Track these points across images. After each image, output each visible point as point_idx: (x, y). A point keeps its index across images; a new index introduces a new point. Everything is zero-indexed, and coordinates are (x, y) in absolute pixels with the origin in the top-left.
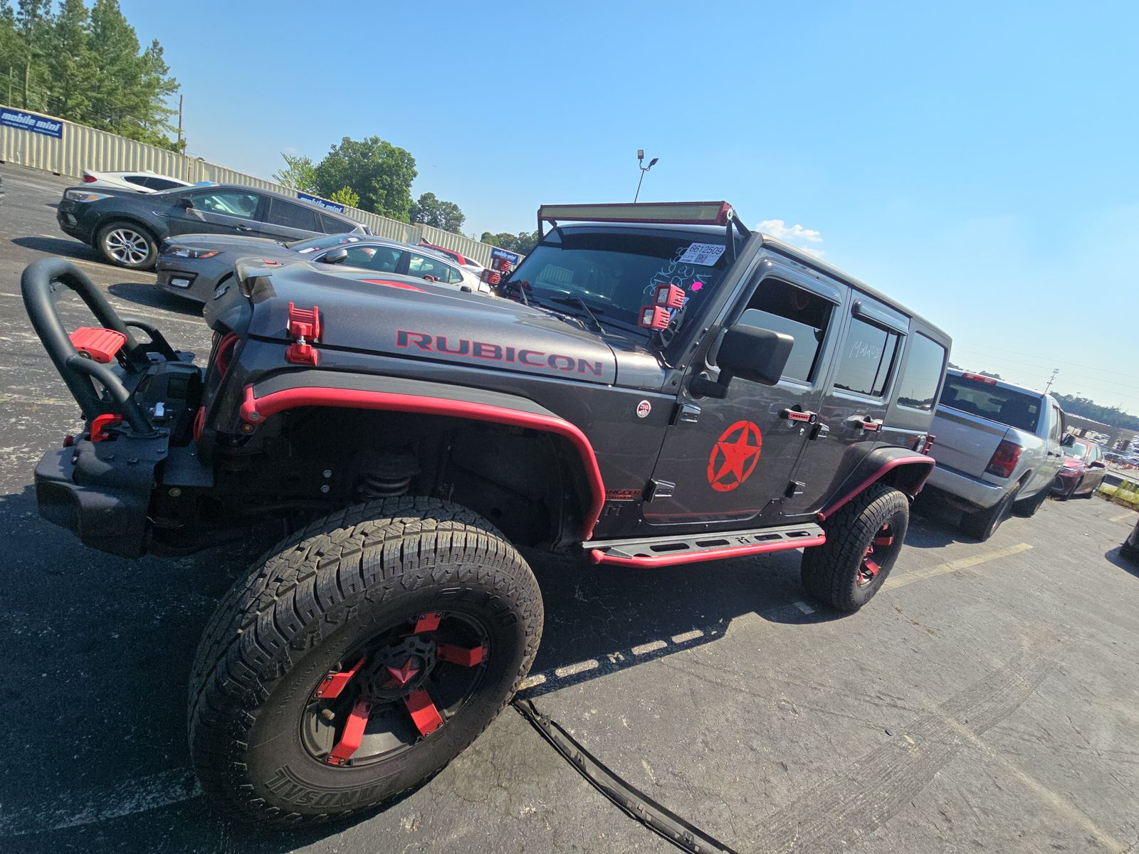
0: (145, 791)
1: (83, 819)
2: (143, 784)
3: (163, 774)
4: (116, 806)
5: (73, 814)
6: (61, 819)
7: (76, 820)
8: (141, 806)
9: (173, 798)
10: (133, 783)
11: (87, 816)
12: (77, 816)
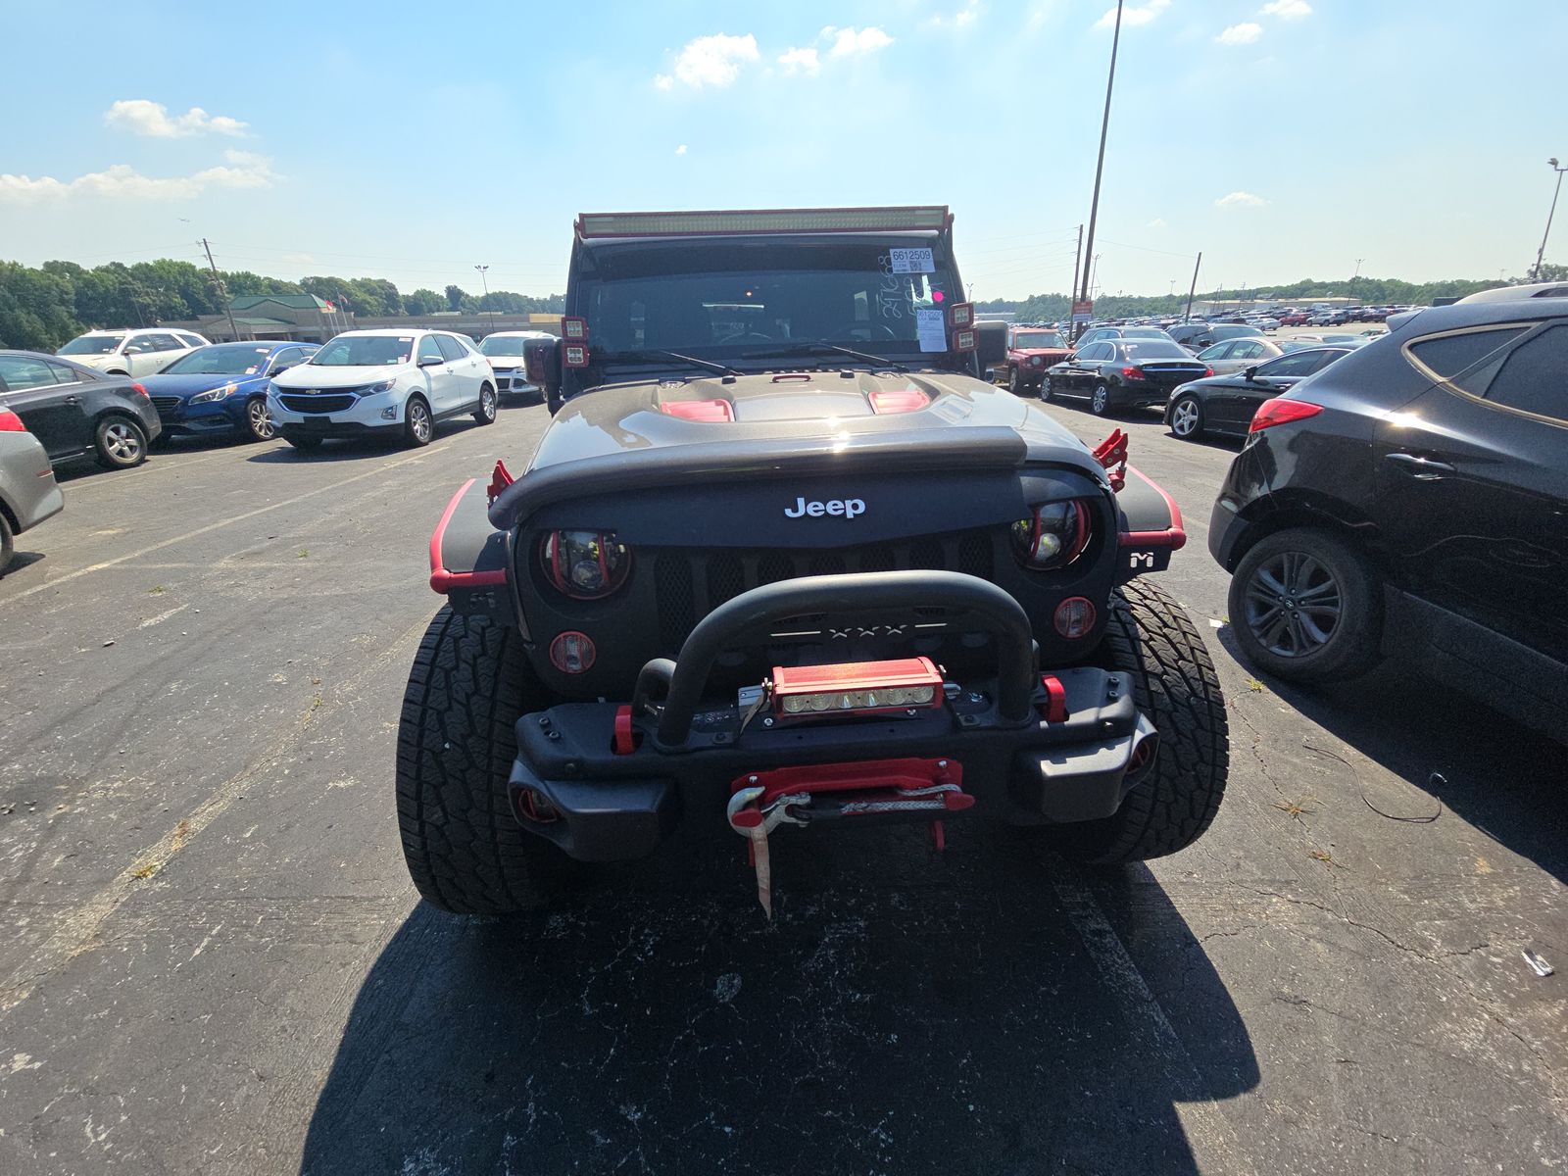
0: (1113, 966)
1: (1157, 1012)
2: (1106, 968)
3: (1093, 954)
4: (1136, 988)
5: (1156, 1023)
6: (1165, 1033)
7: (1161, 1018)
8: (1129, 967)
9: (1117, 944)
10: (1107, 977)
11: (1154, 1010)
12: (1156, 1019)
